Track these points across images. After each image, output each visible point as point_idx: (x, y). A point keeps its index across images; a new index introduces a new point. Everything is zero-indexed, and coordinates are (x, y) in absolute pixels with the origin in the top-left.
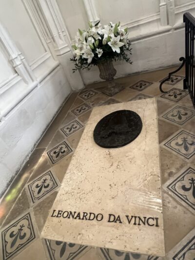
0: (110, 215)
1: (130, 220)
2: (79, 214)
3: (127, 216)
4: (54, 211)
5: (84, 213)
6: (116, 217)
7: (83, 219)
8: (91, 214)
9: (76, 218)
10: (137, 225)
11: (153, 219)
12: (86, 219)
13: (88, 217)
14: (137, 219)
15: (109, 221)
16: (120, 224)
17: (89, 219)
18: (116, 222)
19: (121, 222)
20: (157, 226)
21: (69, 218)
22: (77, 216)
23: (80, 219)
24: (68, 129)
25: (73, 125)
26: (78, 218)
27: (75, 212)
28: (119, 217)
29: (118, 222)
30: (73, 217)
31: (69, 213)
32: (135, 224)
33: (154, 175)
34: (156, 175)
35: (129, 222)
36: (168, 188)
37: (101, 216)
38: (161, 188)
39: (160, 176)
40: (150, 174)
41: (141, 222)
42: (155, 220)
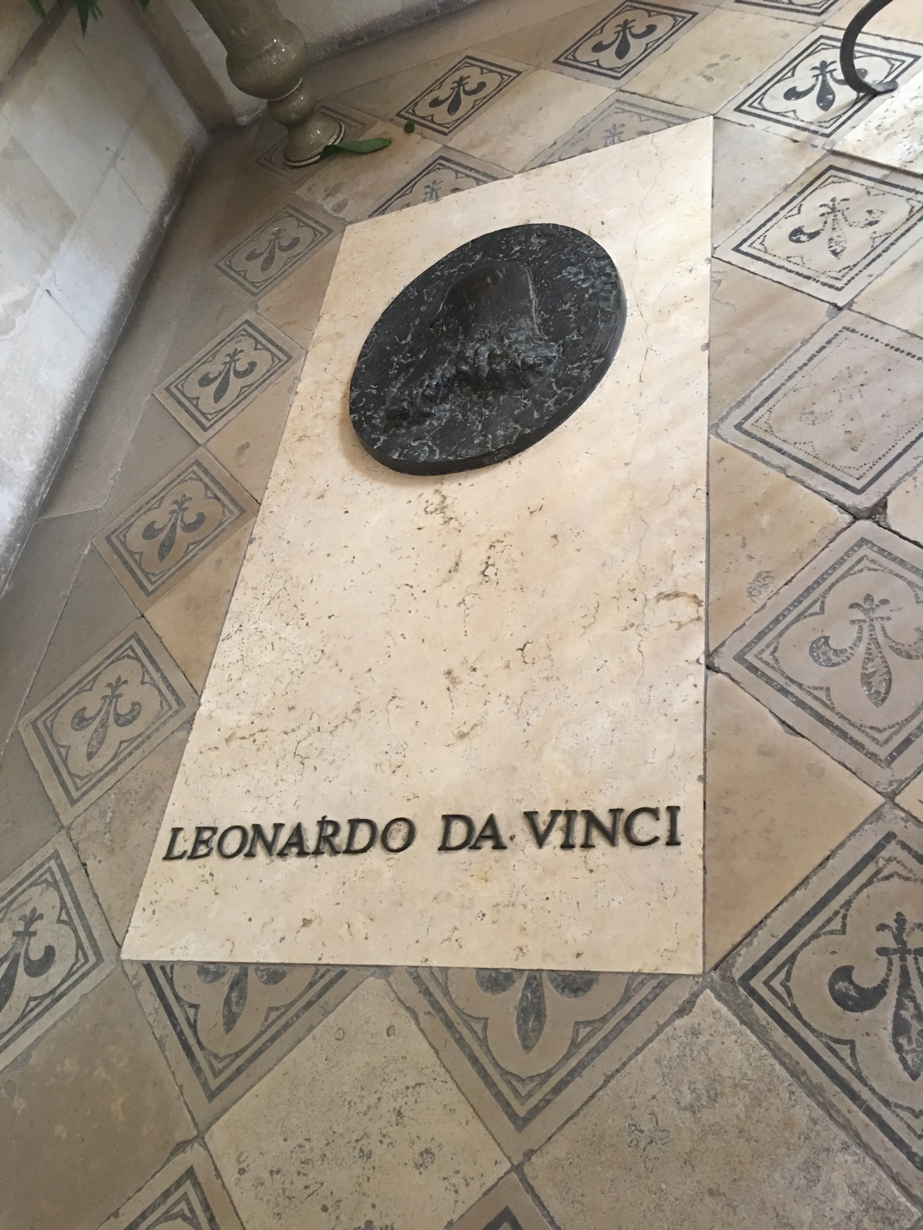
0: (448, 819)
1: (542, 828)
2: (298, 830)
3: (530, 816)
4: (176, 831)
5: (322, 823)
6: (479, 825)
7: (317, 852)
8: (354, 823)
9: (282, 854)
10: (577, 850)
11: (654, 812)
12: (335, 852)
13: (341, 840)
14: (580, 824)
15: (444, 847)
16: (498, 853)
17: (349, 851)
18: (476, 847)
19: (499, 846)
20: (673, 841)
21: (250, 855)
22: (289, 845)
23: (302, 853)
24: (205, 381)
25: (233, 356)
26: (295, 850)
27: (278, 827)
28: (491, 822)
29: (488, 845)
30: (269, 847)
31: (251, 833)
32: (567, 846)
33: (677, 595)
34: (684, 594)
35: (541, 840)
36: (740, 658)
37: (404, 828)
38: (702, 660)
39: (702, 596)
40: (652, 594)
41: (596, 835)
42: (664, 816)
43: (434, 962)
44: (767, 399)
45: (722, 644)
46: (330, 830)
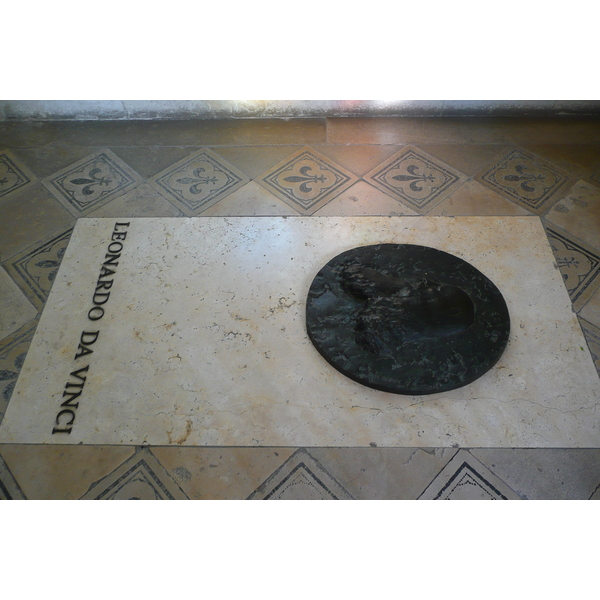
0: (96, 334)
1: (79, 374)
2: (112, 272)
3: (86, 369)
4: (128, 225)
5: (112, 282)
6: (90, 347)
7: (99, 282)
8: (108, 295)
9: (103, 268)
10: (64, 390)
11: (71, 423)
12: (97, 289)
13: (103, 291)
14: (76, 390)
15: (84, 334)
16: (74, 356)
17: (96, 295)
18: (80, 346)
19: (77, 356)
20: (55, 431)
21: (107, 256)
22: (106, 270)
23: (101, 276)
25: (429, 178)
26: (103, 273)
27: (116, 264)
29: (80, 351)
30: (108, 263)
31: (117, 254)
32: (68, 385)
33: (188, 431)
34: (188, 434)
35: (74, 374)
36: (142, 462)
37: (98, 316)
38: (145, 444)
39: (184, 444)
40: (192, 418)
41: (68, 397)
42: (69, 427)
43: (35, 336)
44: (320, 483)
45: (151, 453)
46: (108, 285)
